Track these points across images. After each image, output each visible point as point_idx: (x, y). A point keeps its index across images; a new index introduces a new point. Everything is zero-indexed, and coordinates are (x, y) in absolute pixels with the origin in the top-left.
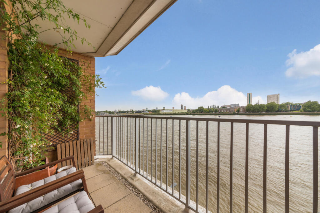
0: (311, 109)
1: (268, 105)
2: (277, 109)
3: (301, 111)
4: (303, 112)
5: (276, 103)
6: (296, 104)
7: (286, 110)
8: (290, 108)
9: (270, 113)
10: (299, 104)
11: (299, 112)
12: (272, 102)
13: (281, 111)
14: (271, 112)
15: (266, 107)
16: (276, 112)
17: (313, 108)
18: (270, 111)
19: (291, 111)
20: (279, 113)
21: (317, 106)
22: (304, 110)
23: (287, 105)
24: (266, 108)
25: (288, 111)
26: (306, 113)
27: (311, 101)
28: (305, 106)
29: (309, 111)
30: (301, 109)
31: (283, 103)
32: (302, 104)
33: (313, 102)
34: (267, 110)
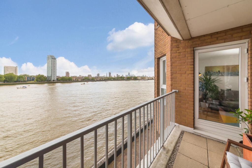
0: (40, 80)
1: (6, 76)
2: (16, 80)
3: (35, 81)
4: (37, 82)
5: (15, 74)
6: (31, 76)
7: (24, 80)
8: (27, 79)
9: (8, 83)
10: (33, 76)
11: (34, 82)
12: (10, 73)
13: (19, 82)
14: (10, 82)
15: (3, 77)
16: (15, 82)
17: (42, 79)
18: (8, 82)
19: (27, 81)
20: (18, 83)
21: (43, 78)
22: (37, 81)
23: (25, 76)
24: (4, 79)
25: (26, 81)
26: (38, 82)
27: (40, 75)
28: (37, 78)
29: (39, 81)
30: (35, 80)
31: (21, 75)
32: (35, 76)
33: (41, 75)
34: (4, 80)
